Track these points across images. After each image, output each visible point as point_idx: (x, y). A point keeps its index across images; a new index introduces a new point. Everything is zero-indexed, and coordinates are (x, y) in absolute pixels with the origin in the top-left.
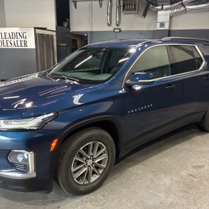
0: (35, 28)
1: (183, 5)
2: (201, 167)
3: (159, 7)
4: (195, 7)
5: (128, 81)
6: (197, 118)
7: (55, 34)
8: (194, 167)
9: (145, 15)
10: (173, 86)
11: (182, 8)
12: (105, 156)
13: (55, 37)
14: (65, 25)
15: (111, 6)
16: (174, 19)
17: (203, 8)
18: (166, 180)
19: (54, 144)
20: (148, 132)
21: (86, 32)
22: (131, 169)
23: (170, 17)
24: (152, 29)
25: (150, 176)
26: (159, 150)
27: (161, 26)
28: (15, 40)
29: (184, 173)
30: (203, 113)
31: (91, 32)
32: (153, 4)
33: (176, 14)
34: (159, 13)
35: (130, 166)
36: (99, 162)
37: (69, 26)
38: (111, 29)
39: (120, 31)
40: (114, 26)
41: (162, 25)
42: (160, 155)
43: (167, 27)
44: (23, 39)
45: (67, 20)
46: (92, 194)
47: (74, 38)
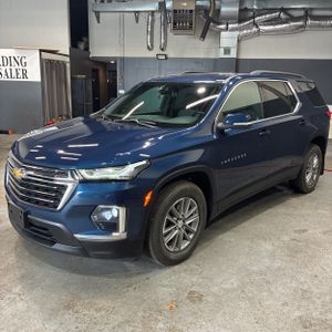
0: (41, 51)
1: (255, 24)
2: (304, 231)
3: (223, 26)
4: (271, 27)
5: (220, 125)
6: (293, 174)
7: (68, 59)
8: (295, 231)
9: (203, 36)
10: (268, 132)
11: (255, 29)
12: (196, 218)
13: (68, 65)
14: (82, 46)
15: (153, 21)
16: (243, 43)
17: (283, 30)
18: (267, 246)
19: (148, 198)
20: (243, 188)
21: (115, 59)
22: (221, 236)
23: (239, 41)
24: (212, 56)
25: (248, 243)
26: (249, 215)
27: (225, 53)
28: (8, 68)
29: (286, 238)
30: (299, 168)
31: (123, 59)
32: (214, 22)
33: (246, 36)
34: (223, 33)
35: (218, 234)
36: (190, 224)
37: (87, 49)
38: (152, 54)
39: (166, 58)
40: (157, 50)
41: (227, 51)
42: (253, 220)
43: (233, 54)
44: (20, 67)
45: (85, 39)
46: (183, 264)
47: (95, 67)
